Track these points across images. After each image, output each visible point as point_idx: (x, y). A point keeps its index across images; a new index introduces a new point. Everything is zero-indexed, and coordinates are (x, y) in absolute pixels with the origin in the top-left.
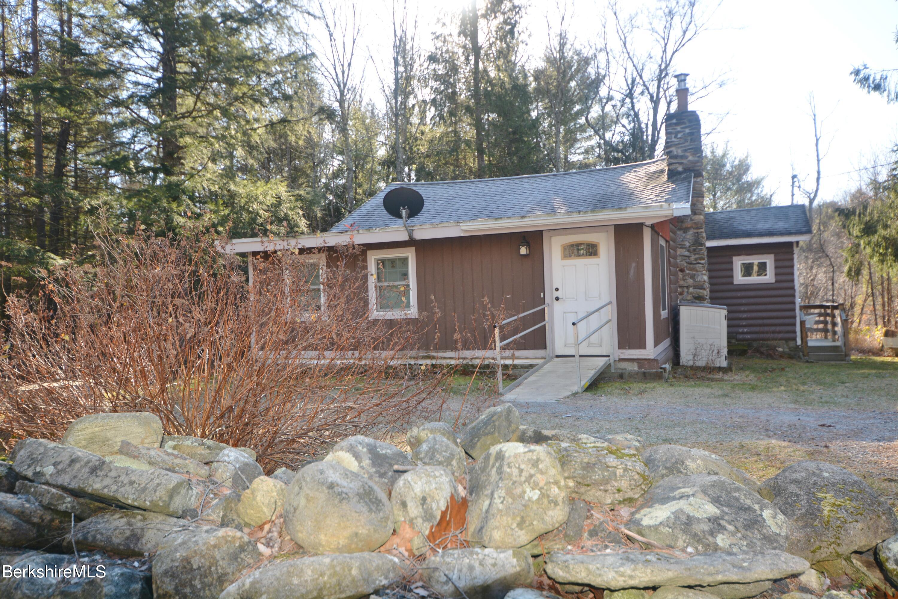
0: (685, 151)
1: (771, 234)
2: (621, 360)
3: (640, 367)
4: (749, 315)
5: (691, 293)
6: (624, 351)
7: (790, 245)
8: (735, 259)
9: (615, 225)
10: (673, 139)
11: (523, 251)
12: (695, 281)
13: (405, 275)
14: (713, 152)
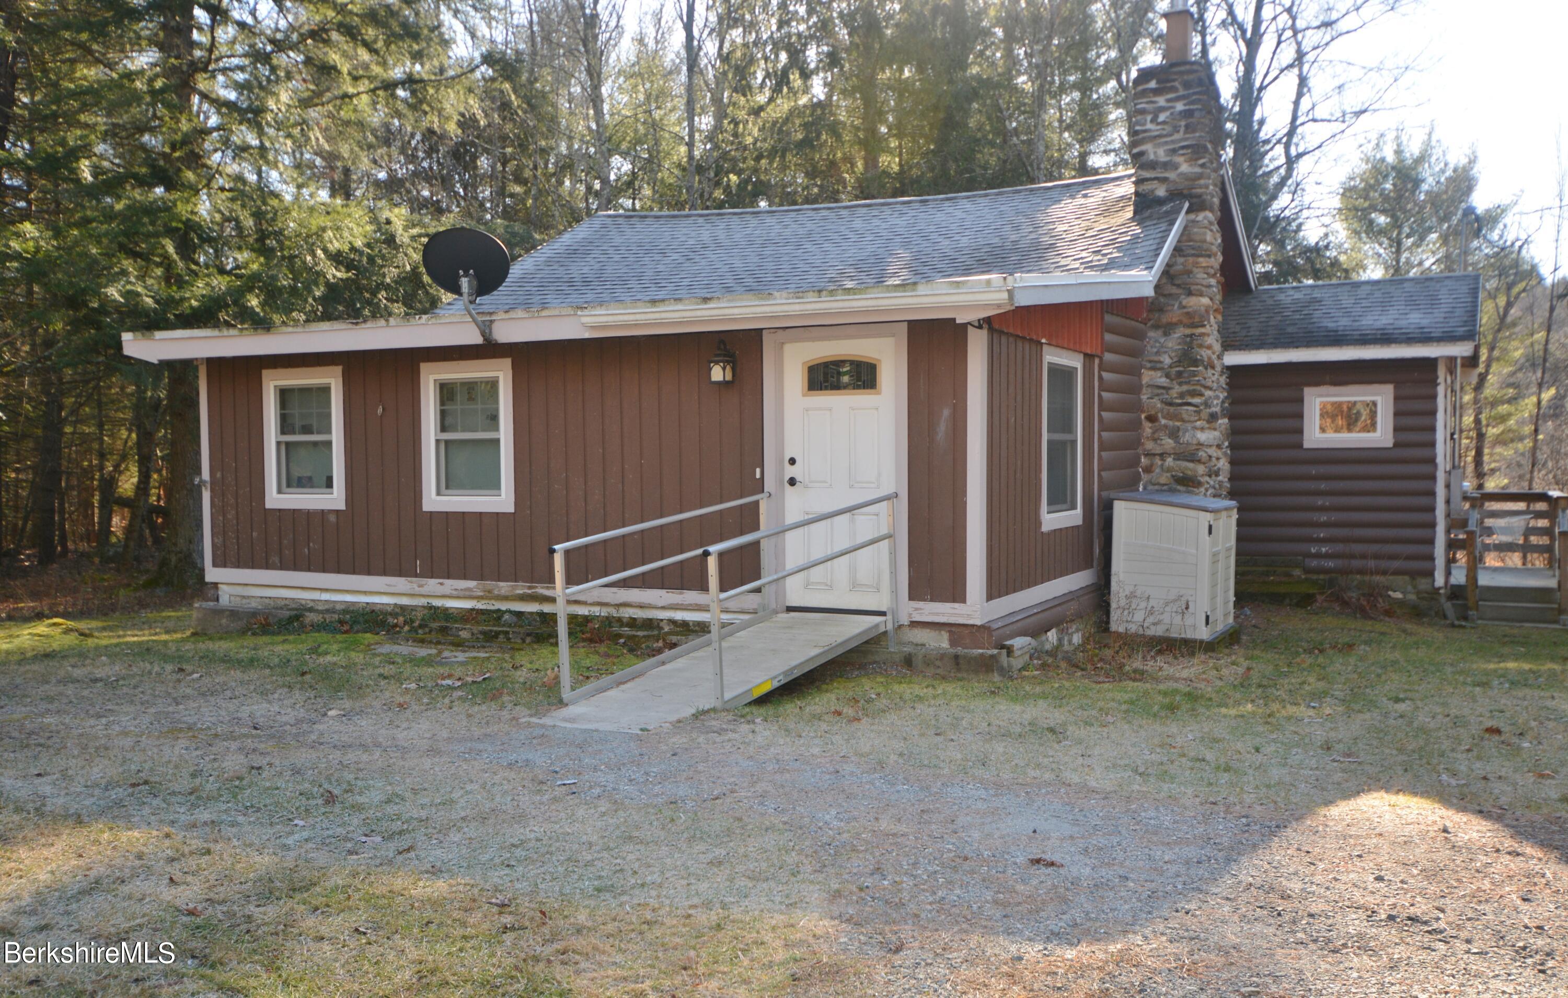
0: (1174, 151)
1: (1385, 339)
2: (914, 624)
3: (953, 643)
4: (1334, 517)
5: (1169, 470)
6: (921, 604)
7: (1430, 364)
8: (1308, 392)
9: (910, 322)
10: (1149, 126)
11: (717, 374)
12: (1177, 442)
13: (494, 418)
14: (1398, 152)
